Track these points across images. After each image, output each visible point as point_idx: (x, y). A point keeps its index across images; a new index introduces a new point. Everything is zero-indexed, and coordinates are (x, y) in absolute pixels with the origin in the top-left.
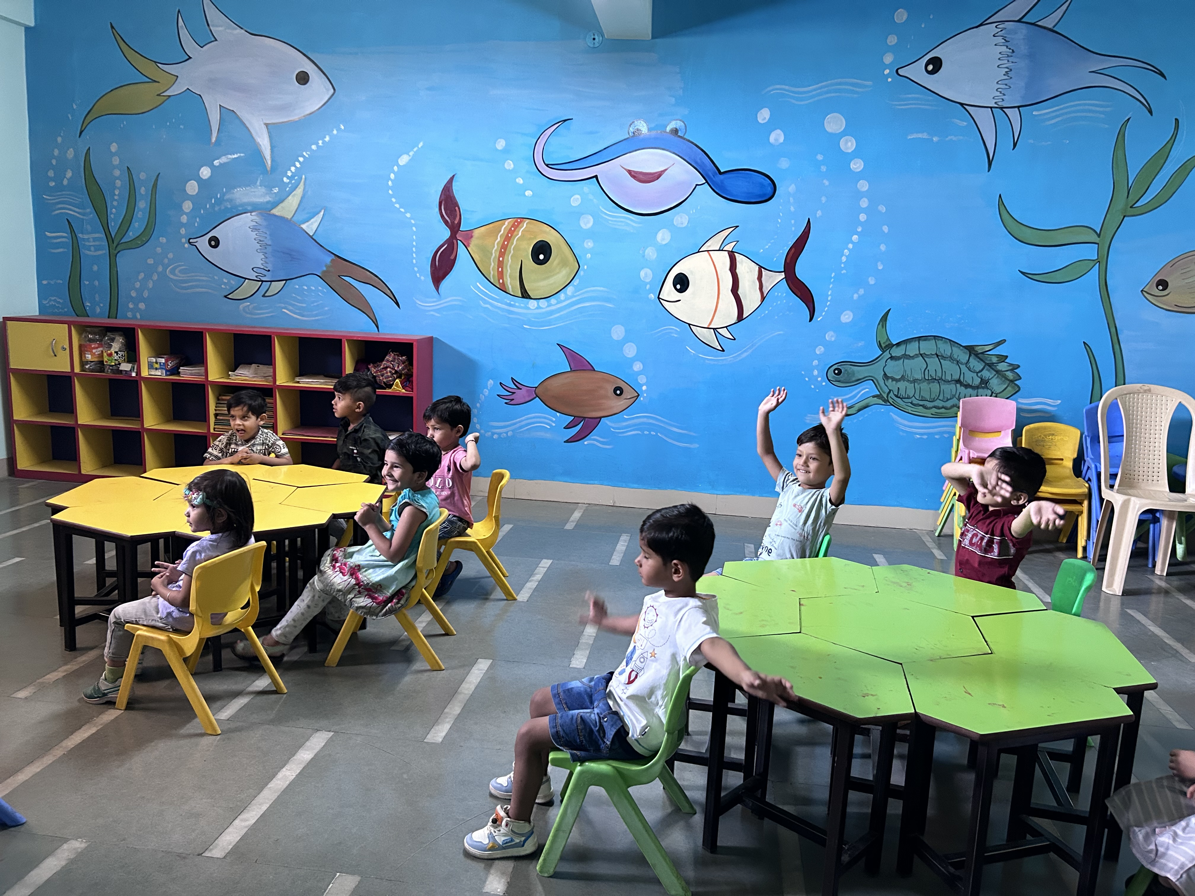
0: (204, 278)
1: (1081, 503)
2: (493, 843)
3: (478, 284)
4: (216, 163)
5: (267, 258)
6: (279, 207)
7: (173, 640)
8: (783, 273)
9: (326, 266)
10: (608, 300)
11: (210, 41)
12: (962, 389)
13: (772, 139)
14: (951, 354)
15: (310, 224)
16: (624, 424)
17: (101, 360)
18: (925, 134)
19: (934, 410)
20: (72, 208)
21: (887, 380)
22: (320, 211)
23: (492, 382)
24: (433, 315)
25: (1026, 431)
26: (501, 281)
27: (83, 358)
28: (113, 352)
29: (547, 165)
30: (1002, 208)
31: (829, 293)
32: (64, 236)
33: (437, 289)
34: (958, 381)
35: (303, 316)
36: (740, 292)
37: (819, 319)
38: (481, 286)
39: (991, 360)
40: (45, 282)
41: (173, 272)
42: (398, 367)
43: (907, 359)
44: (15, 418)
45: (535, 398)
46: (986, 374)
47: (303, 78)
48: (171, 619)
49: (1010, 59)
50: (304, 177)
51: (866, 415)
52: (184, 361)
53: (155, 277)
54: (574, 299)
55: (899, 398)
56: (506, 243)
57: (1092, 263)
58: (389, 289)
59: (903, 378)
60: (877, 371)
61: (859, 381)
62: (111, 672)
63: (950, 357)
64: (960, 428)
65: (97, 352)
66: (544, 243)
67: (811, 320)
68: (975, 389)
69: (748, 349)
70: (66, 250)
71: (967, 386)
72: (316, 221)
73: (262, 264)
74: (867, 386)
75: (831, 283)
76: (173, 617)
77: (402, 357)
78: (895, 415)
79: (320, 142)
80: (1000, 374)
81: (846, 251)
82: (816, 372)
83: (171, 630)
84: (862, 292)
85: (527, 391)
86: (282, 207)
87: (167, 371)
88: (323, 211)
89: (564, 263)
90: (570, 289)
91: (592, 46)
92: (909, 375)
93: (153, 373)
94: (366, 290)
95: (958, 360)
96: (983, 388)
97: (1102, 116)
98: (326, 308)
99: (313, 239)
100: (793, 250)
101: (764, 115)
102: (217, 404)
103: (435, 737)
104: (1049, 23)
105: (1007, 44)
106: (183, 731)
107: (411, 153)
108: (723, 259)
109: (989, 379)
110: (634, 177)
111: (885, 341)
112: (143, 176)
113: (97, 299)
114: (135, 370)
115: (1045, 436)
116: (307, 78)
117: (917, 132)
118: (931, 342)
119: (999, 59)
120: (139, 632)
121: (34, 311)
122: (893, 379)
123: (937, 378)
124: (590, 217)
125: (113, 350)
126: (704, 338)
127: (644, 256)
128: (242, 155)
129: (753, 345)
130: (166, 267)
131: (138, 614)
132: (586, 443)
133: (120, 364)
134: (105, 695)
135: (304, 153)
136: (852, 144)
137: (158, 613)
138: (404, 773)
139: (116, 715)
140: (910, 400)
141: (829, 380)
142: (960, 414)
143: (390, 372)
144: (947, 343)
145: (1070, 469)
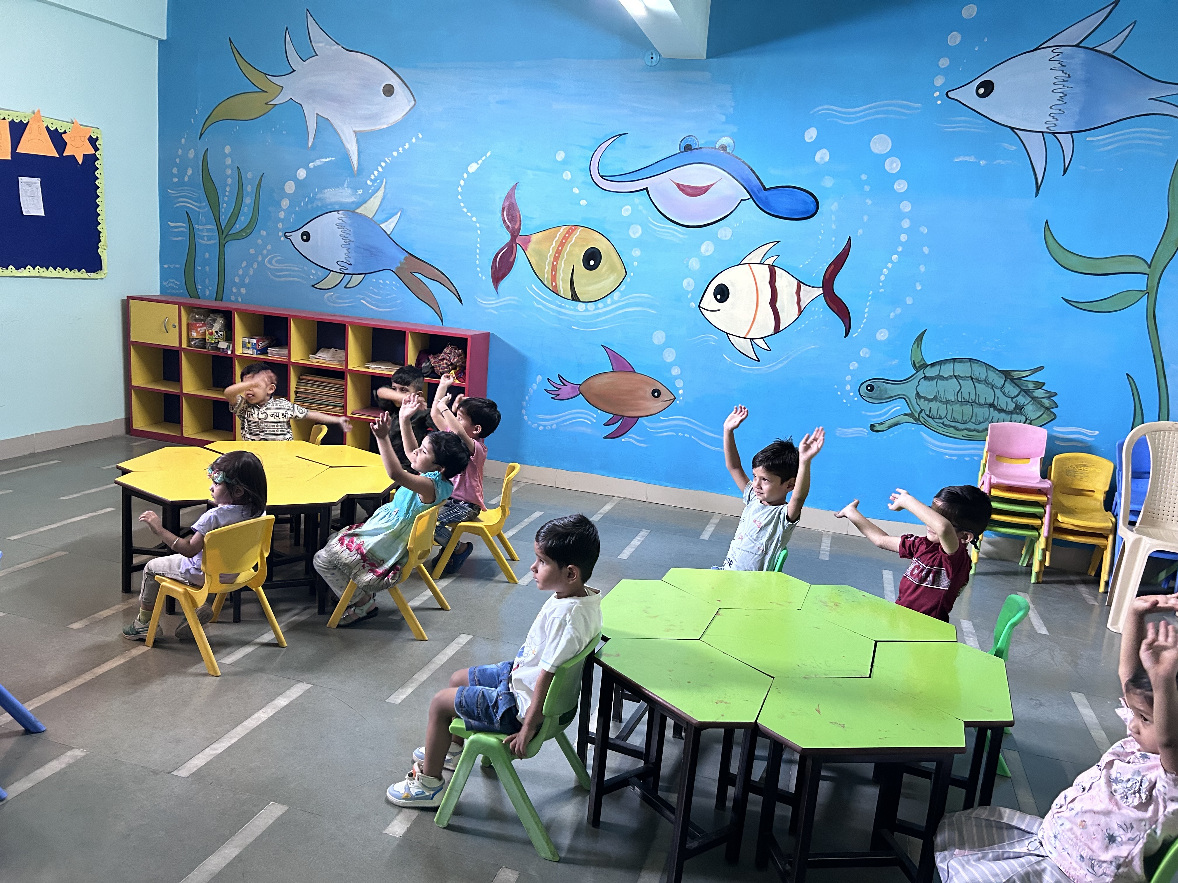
0: (296, 269)
1: (1107, 538)
2: (408, 794)
3: (533, 285)
4: (311, 165)
5: (349, 253)
6: (362, 207)
7: (189, 593)
8: (821, 289)
9: (400, 262)
10: (651, 306)
11: (312, 56)
12: (995, 414)
13: (818, 158)
14: (986, 377)
15: (388, 224)
16: (661, 425)
17: (204, 337)
18: (973, 157)
19: (965, 432)
20: (192, 202)
21: (920, 400)
22: (396, 214)
23: (541, 378)
24: (491, 313)
25: (1056, 461)
26: (554, 284)
27: (190, 335)
28: (214, 331)
29: (602, 177)
30: (1048, 233)
31: (866, 311)
32: (182, 227)
33: (496, 290)
34: (992, 405)
35: (378, 307)
36: (778, 305)
37: (854, 336)
38: (536, 287)
39: (1027, 386)
40: (166, 266)
41: (270, 262)
42: (454, 359)
43: (941, 379)
44: (133, 384)
45: (579, 394)
46: (1022, 400)
47: (389, 91)
48: (188, 575)
49: (1066, 84)
50: (385, 180)
51: (896, 433)
52: (275, 342)
53: (255, 266)
54: (620, 304)
55: (931, 417)
56: (560, 248)
57: (1141, 294)
58: (454, 286)
59: (935, 399)
60: (909, 389)
61: (891, 399)
62: (144, 614)
63: (985, 381)
64: (987, 452)
65: (201, 330)
66: (596, 250)
67: (846, 335)
68: (1008, 414)
69: (783, 360)
70: (184, 239)
71: (1001, 411)
72: (393, 222)
73: (345, 258)
74: (899, 404)
75: (868, 301)
76: (190, 573)
77: (458, 350)
78: (925, 434)
79: (401, 149)
80: (1036, 401)
81: (885, 270)
82: (848, 387)
83: (189, 584)
84: (899, 311)
85: (573, 387)
86: (365, 207)
87: (257, 350)
88: (400, 213)
89: (612, 269)
90: (616, 294)
91: (649, 65)
92: (942, 396)
93: (245, 352)
94: (434, 287)
95: (993, 384)
96: (1017, 413)
97: (1160, 144)
98: (398, 301)
99: (390, 237)
100: (833, 266)
101: (811, 135)
102: (298, 382)
103: (396, 698)
104: (1108, 48)
105: (1063, 68)
106: (193, 670)
107: (480, 162)
108: (764, 273)
109: (1024, 405)
110: (682, 190)
111: (919, 360)
112: (250, 175)
113: (207, 283)
114: (231, 349)
115: (1077, 466)
116: (392, 90)
117: (965, 155)
118: (966, 364)
119: (1054, 84)
120: (163, 584)
121: (155, 290)
122: (926, 399)
123: (970, 401)
124: (639, 227)
125: (214, 330)
126: (741, 347)
127: (687, 266)
128: (333, 159)
129: (788, 358)
130: (264, 259)
131: (165, 568)
132: (623, 440)
133: (218, 342)
134: (138, 633)
135: (386, 159)
136: (897, 165)
137: (179, 568)
138: (357, 726)
139: (144, 651)
140: (941, 421)
141: (861, 396)
142: (988, 438)
143: (446, 363)
144: (983, 366)
145: (1101, 502)
